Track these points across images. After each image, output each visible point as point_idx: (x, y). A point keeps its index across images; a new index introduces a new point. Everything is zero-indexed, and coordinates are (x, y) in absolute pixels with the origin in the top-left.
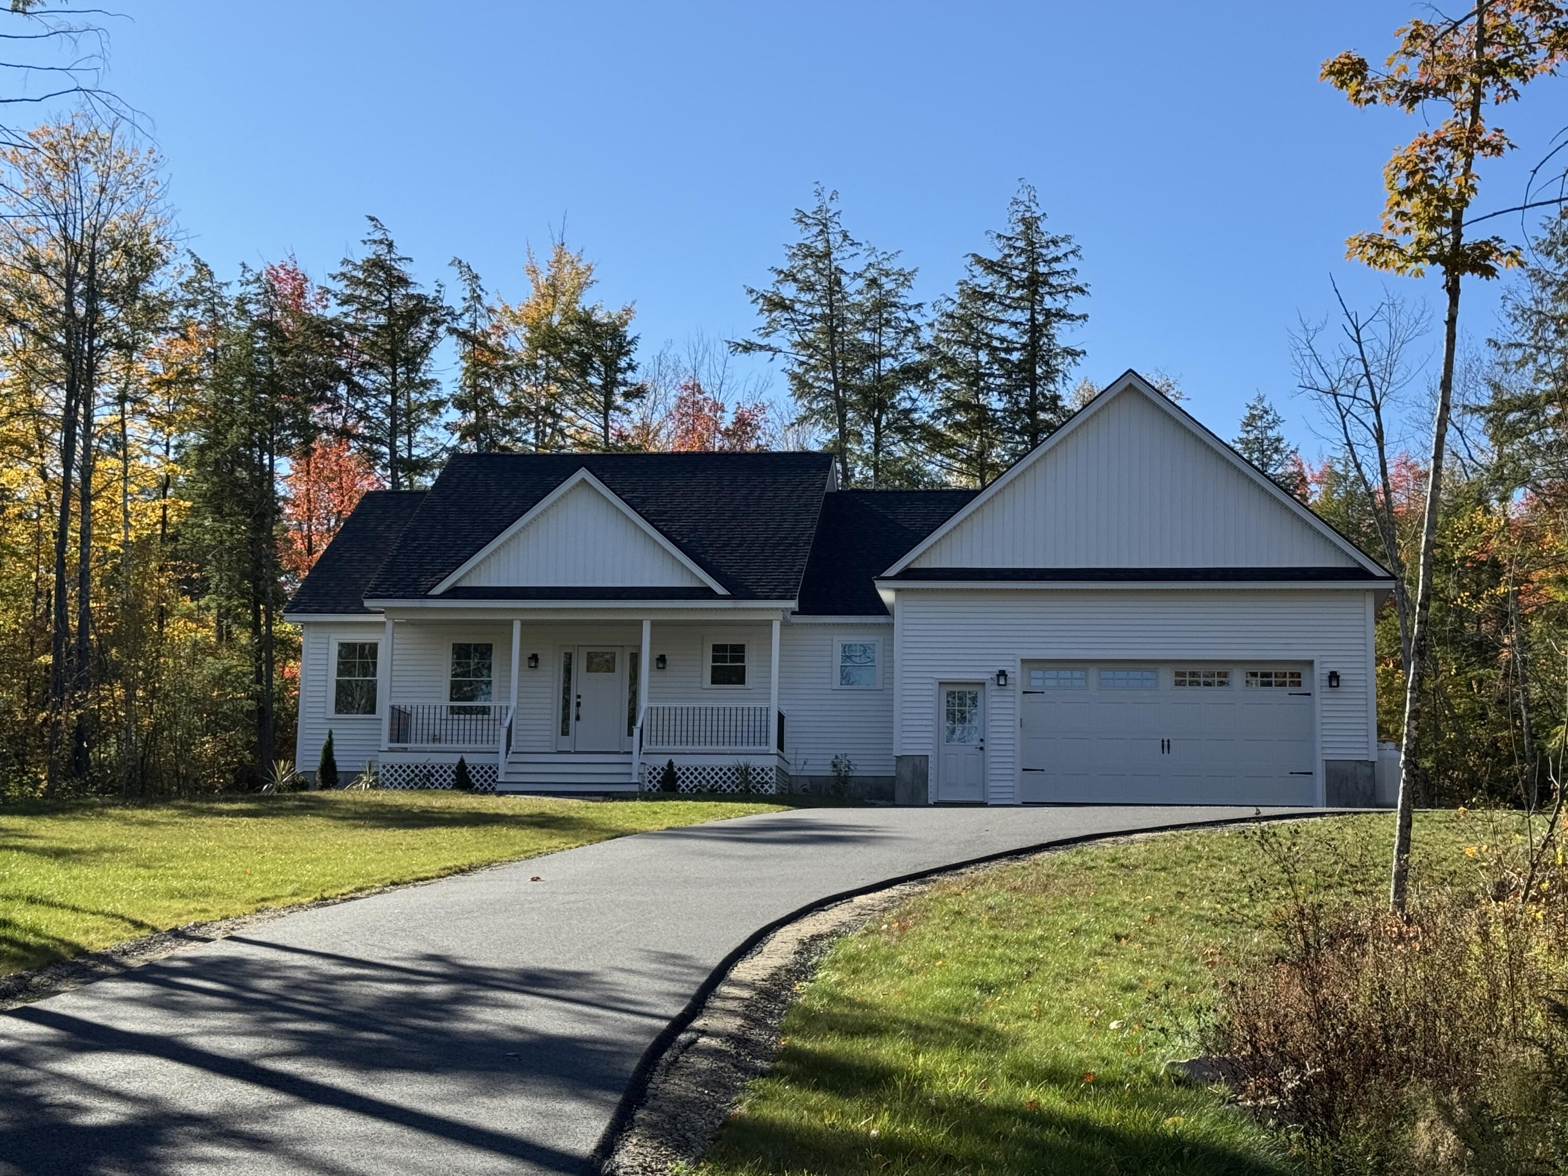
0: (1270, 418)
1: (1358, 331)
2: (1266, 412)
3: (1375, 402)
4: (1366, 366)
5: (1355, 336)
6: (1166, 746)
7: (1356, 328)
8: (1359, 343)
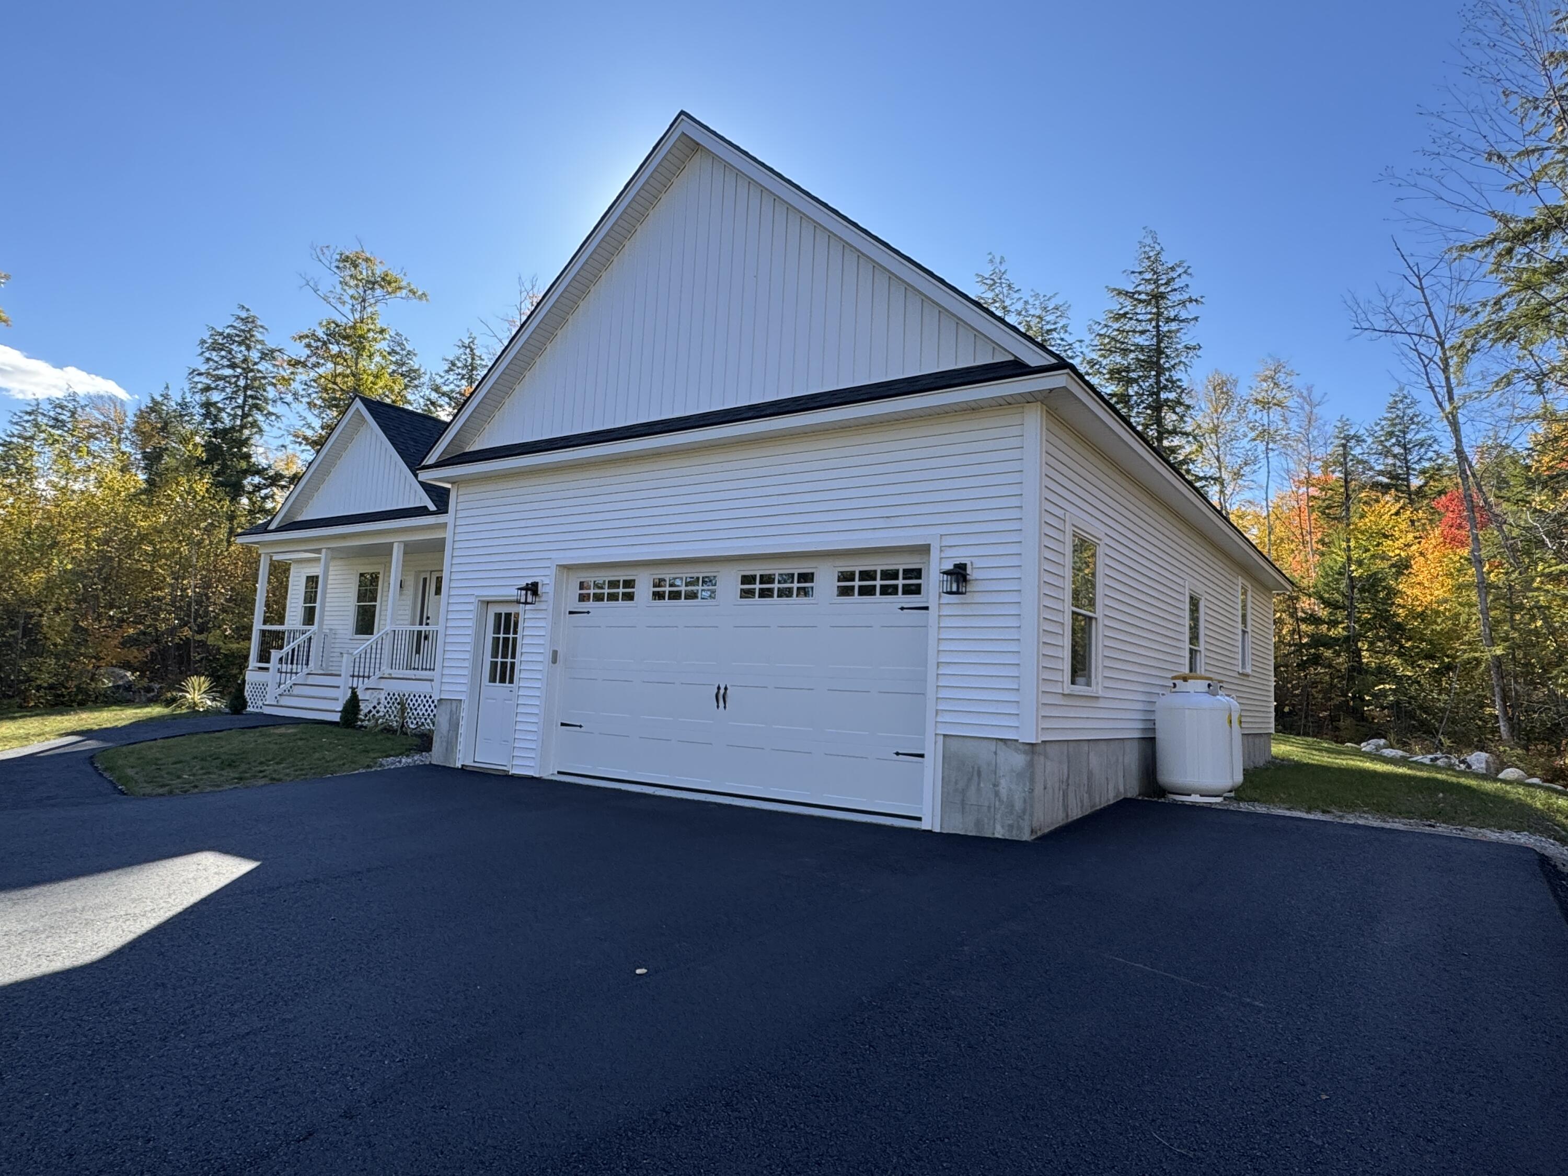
0: (1409, 401)
1: (1420, 280)
2: (1406, 397)
3: (1439, 335)
4: (1429, 308)
5: (1417, 284)
6: (721, 696)
7: (1418, 277)
8: (1422, 289)
